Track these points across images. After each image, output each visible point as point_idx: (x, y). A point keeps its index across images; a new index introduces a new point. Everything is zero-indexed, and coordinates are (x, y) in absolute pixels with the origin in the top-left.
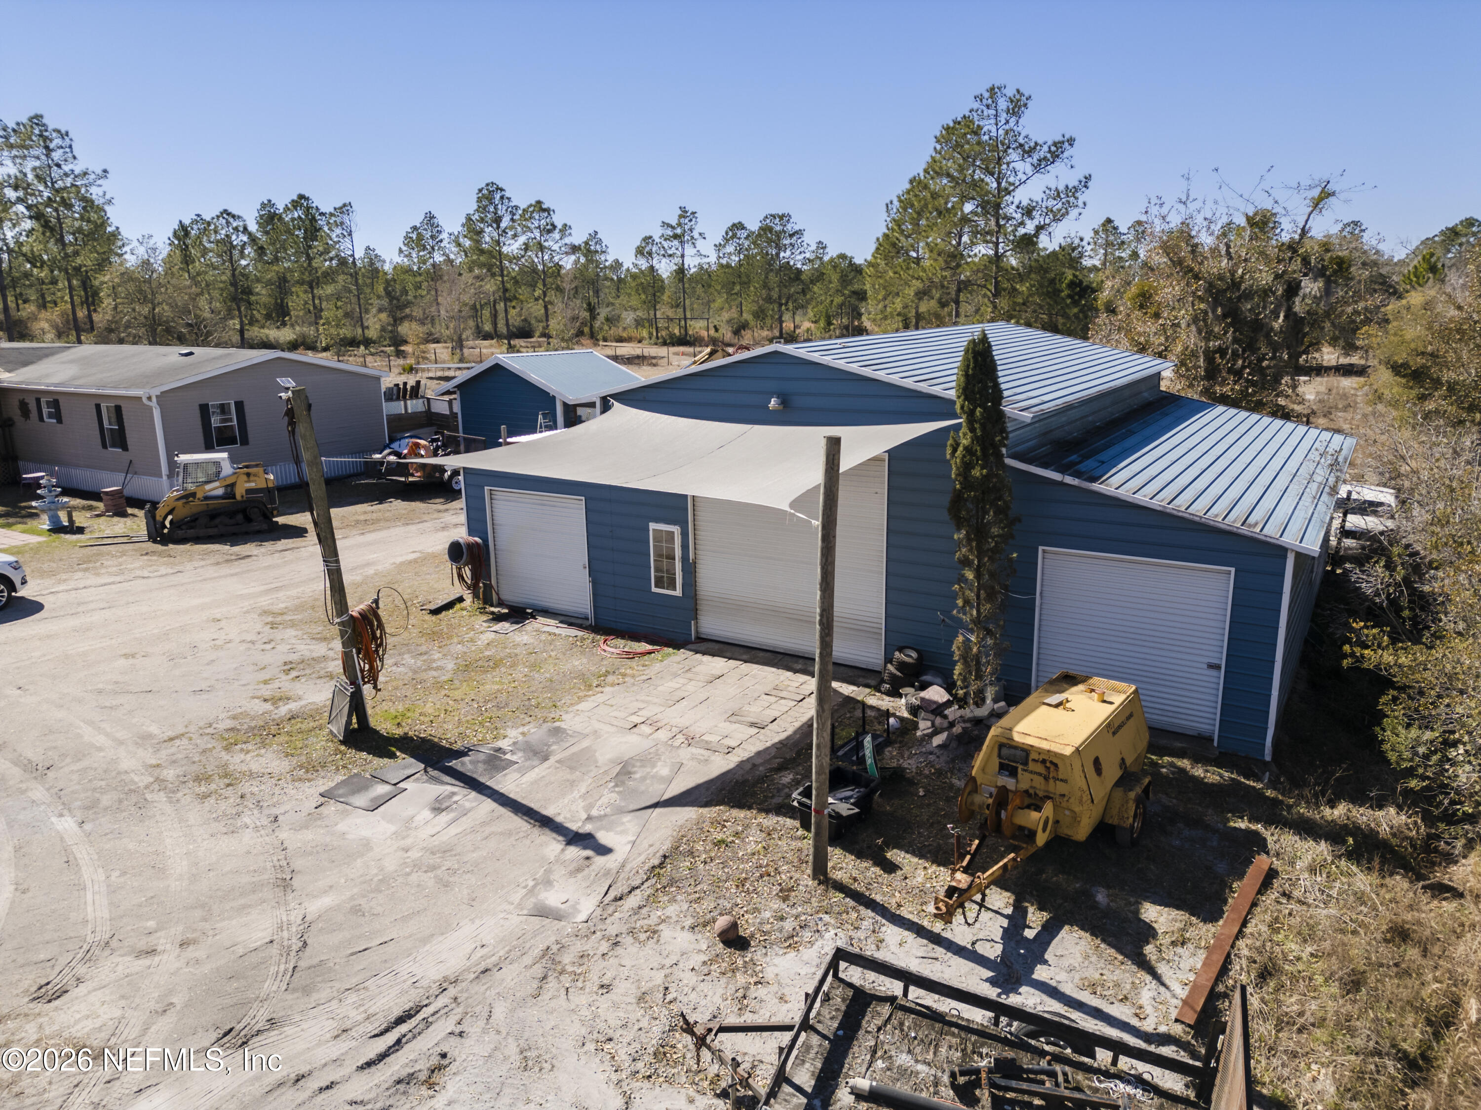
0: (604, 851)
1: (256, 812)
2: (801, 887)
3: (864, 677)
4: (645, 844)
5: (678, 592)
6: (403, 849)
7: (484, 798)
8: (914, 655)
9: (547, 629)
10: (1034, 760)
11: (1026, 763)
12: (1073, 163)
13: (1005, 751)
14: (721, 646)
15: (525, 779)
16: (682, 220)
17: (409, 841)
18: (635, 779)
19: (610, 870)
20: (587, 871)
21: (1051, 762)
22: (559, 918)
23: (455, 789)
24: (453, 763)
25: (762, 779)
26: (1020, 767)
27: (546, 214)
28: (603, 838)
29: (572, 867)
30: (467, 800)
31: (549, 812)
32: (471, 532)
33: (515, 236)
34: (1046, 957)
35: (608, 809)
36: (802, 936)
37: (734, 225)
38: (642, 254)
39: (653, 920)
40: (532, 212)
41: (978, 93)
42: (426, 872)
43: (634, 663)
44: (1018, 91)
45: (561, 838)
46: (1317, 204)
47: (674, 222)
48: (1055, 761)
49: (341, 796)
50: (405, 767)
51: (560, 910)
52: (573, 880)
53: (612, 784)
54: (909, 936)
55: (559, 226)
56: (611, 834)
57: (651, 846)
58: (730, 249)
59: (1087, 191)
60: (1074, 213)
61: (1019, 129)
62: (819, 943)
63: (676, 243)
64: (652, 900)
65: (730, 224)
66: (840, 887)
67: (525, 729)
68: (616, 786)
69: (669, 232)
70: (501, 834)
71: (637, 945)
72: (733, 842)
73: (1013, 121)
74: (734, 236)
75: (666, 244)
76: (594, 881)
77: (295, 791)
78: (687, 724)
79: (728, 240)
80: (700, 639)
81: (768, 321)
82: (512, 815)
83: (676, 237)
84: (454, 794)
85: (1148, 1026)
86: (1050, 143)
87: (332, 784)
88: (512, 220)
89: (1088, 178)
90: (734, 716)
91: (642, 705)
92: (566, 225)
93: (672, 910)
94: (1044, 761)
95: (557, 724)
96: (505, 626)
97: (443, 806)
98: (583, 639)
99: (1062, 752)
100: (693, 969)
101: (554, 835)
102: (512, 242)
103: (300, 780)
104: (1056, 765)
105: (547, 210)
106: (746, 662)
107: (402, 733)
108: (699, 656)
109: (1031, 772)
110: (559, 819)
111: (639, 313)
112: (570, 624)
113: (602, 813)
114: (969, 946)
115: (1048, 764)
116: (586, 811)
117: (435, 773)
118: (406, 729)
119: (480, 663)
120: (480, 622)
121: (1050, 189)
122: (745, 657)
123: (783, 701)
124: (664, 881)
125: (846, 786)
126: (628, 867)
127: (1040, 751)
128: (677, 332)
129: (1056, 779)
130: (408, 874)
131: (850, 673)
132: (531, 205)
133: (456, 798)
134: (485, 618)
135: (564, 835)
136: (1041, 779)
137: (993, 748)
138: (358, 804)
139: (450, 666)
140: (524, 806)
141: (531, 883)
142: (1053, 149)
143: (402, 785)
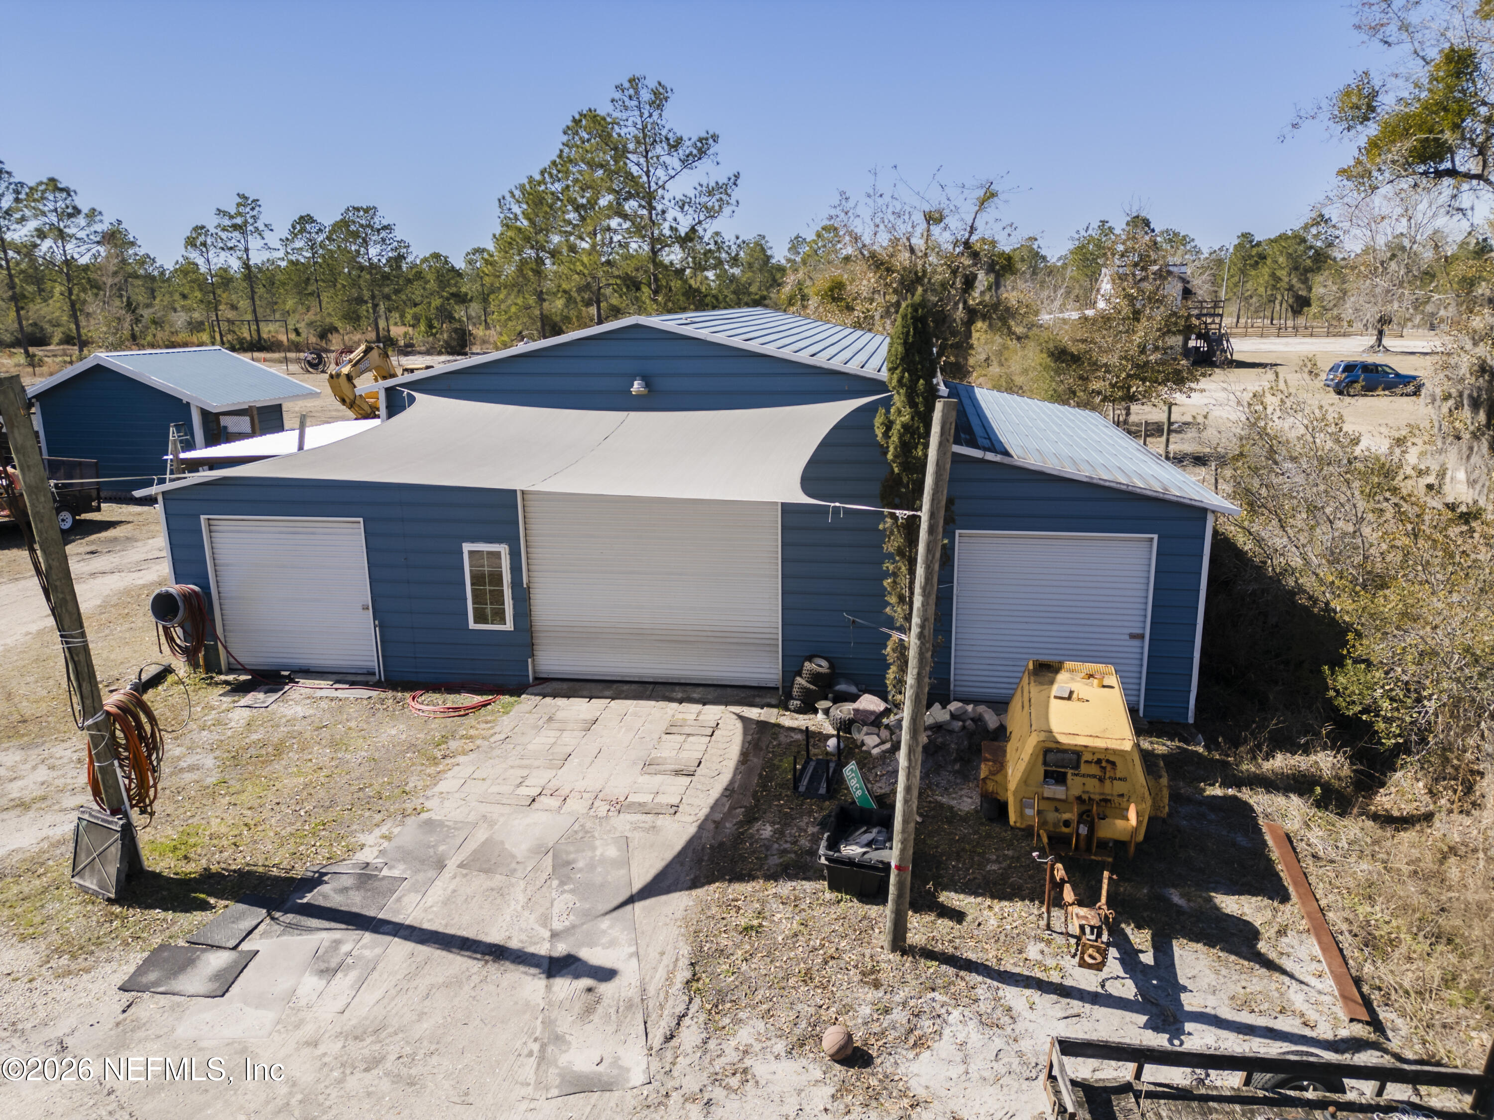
0: (606, 974)
1: (15, 1041)
2: (883, 965)
3: (759, 696)
4: (653, 954)
5: (509, 626)
6: (308, 1044)
7: (388, 938)
8: (824, 663)
9: (319, 693)
10: (1086, 762)
11: (1077, 766)
12: (719, 159)
13: (1051, 757)
14: (571, 684)
15: (430, 899)
16: (241, 209)
17: (308, 1030)
18: (581, 870)
19: (630, 1000)
20: (600, 1009)
21: (1108, 761)
22: (607, 1088)
23: (337, 935)
24: (308, 898)
25: (738, 838)
26: (1070, 772)
27: (64, 195)
28: (593, 956)
29: (578, 1007)
30: (364, 947)
31: (494, 936)
32: (179, 577)
33: (23, 219)
34: (1181, 982)
35: (572, 917)
36: (922, 1028)
37: (302, 218)
38: (194, 245)
39: (731, 1056)
40: (44, 192)
41: (618, 83)
42: (367, 1070)
43: (471, 720)
44: (660, 84)
45: (533, 970)
46: (982, 203)
47: (233, 211)
48: (1112, 759)
49: (156, 983)
50: (236, 919)
51: (600, 1074)
52: (588, 1027)
53: (555, 883)
54: (1034, 995)
55: (85, 210)
56: (598, 950)
57: (662, 954)
58: (299, 244)
59: (736, 189)
60: (727, 210)
61: (663, 122)
62: (947, 1032)
63: (236, 234)
64: (712, 1029)
65: (296, 218)
66: (929, 954)
67: (384, 829)
68: (562, 883)
69: (227, 222)
70: (446, 985)
71: (733, 1096)
72: (760, 925)
73: (656, 115)
74: (303, 230)
75: (224, 235)
76: (619, 1024)
77: (68, 994)
78: (598, 787)
79: (296, 235)
80: (541, 680)
81: (364, 323)
82: (444, 953)
83: (235, 227)
84: (337, 943)
85: (1324, 1032)
86: (694, 139)
87: (132, 969)
88: (17, 200)
89: (737, 176)
90: (649, 765)
91: (525, 773)
92: (94, 210)
93: (745, 1035)
94: (1099, 761)
95: (424, 816)
96: (257, 697)
97: (333, 964)
98: (382, 701)
99: (1122, 748)
100: (826, 1110)
101: (522, 968)
102: (18, 227)
103: (70, 973)
104: (1113, 764)
105: (67, 190)
106: (613, 699)
107: (199, 869)
108: (548, 700)
109: (1083, 776)
110: (514, 944)
111: (196, 315)
112: (353, 684)
113: (567, 923)
114: (1100, 990)
115: (1104, 764)
116: (544, 925)
117: (290, 917)
118: (204, 862)
119: (252, 751)
120: (215, 696)
121: (701, 186)
122: (607, 693)
123: (691, 739)
124: (712, 997)
125: (857, 830)
126: (652, 990)
127: (1094, 751)
128: (246, 335)
129: (1113, 779)
130: (340, 1081)
131: (742, 694)
132: (41, 183)
133: (345, 948)
134: (221, 690)
135: (537, 966)
136: (1095, 782)
137: (1037, 756)
138: (191, 990)
139: (209, 762)
140: (453, 937)
141: (536, 1047)
142: (699, 144)
143: (245, 946)
